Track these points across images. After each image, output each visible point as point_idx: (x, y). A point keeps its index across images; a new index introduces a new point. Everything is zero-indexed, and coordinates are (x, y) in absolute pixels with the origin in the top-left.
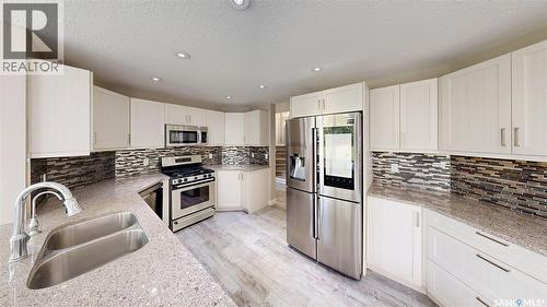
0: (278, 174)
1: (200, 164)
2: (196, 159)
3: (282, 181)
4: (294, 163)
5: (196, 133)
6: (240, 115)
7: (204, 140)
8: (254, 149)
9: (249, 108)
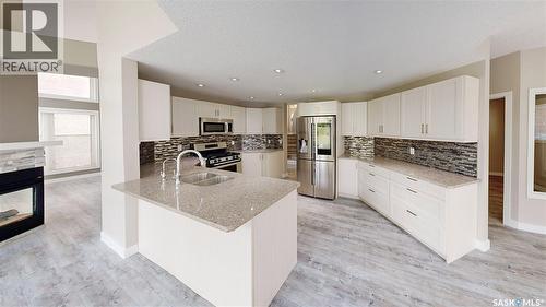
0: (289, 157)
1: (224, 149)
2: (222, 145)
3: (293, 162)
4: (301, 144)
5: (223, 124)
6: (258, 111)
7: (230, 130)
8: (269, 137)
9: (266, 105)
